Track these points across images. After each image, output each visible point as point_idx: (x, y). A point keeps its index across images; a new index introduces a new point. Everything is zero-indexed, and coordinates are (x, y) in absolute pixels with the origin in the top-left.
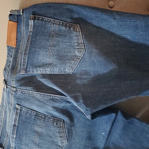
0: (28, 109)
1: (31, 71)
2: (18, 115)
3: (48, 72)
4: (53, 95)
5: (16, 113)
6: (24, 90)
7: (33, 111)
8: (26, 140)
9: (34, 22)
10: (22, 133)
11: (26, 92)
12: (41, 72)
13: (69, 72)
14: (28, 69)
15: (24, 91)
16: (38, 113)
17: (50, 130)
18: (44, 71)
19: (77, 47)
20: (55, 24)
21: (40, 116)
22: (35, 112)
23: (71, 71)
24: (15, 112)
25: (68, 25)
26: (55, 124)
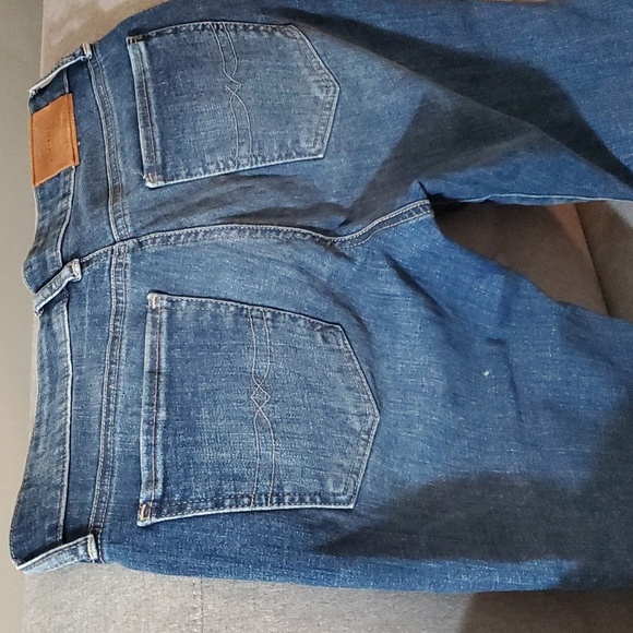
0: (199, 300)
1: (183, 173)
2: (164, 329)
3: (245, 161)
4: (285, 229)
5: (154, 326)
6: (169, 233)
7: (224, 302)
8: (212, 420)
9: (146, 45)
10: (194, 394)
11: (182, 237)
12: (222, 166)
13: (313, 151)
14: (168, 170)
15: (170, 237)
16: (245, 306)
17: (308, 364)
18: (230, 162)
19: (312, 79)
20: (223, 30)
21: (254, 313)
22: (229, 303)
23: (318, 147)
24: (149, 323)
25: (262, 28)
26: (319, 338)
